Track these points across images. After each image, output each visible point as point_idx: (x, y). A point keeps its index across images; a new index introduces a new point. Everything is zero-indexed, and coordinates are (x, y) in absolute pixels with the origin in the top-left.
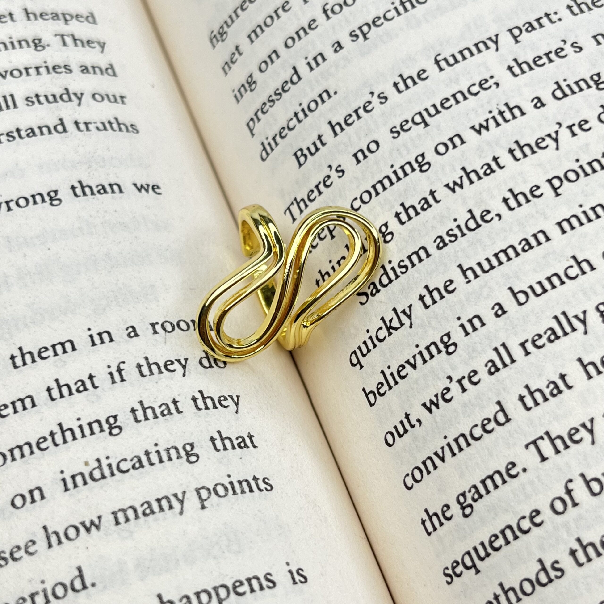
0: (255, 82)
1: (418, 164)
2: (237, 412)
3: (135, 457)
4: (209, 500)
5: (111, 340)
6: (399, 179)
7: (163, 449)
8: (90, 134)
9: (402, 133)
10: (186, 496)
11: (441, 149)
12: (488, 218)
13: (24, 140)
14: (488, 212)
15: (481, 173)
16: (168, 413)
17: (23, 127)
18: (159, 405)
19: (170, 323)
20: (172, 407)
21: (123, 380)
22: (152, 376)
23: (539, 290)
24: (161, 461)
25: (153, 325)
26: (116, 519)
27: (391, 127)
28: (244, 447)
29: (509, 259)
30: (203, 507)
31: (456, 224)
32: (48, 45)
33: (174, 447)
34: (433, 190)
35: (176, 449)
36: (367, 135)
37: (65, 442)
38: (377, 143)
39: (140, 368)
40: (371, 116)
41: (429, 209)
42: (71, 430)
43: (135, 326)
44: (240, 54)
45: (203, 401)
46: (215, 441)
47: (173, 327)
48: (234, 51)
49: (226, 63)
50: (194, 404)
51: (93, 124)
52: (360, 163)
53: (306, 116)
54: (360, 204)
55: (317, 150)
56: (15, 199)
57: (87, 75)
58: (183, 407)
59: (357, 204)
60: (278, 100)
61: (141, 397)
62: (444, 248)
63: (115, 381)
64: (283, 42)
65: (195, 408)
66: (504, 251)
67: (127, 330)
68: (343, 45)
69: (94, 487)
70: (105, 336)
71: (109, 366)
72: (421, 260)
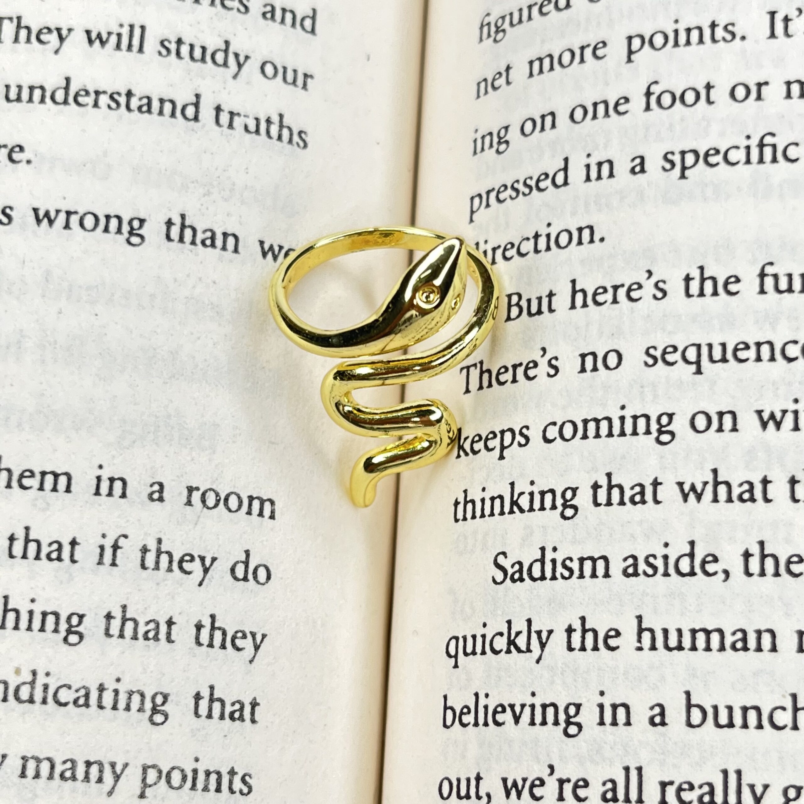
0: (507, 142)
1: (658, 427)
2: (251, 661)
3: (84, 687)
4: (155, 787)
5: (124, 495)
6: (623, 434)
7: (126, 690)
8: (231, 135)
9: (660, 363)
10: (127, 771)
11: (701, 422)
12: (710, 568)
13: (132, 114)
14: (716, 559)
15: (736, 492)
16: (154, 637)
17: (138, 92)
18: (147, 620)
19: (216, 493)
20: (163, 629)
21: (114, 564)
22: (156, 572)
23: (723, 719)
24: (115, 708)
25: (190, 490)
26: (24, 767)
27: (650, 346)
28: (239, 719)
29: (708, 648)
30: (142, 796)
31: (665, 551)
33: (141, 692)
34: (659, 481)
35: (142, 695)
36: (613, 335)
37: (3, 627)
38: (620, 357)
39: (145, 553)
40: (632, 308)
41: (639, 505)
42: (17, 611)
43: (165, 484)
44: (508, 83)
45: (210, 633)
46: (200, 699)
47: (218, 501)
48: (503, 70)
49: (485, 80)
50: (196, 633)
51: (242, 117)
52: (584, 374)
53: (548, 248)
54: (557, 435)
55: (539, 312)
56: (81, 212)
57: (270, 22)
58: (178, 635)
59: (552, 433)
60: (524, 194)
61: (128, 599)
62: (631, 578)
63: (102, 562)
64: (570, 107)
65: (194, 640)
66: (708, 633)
67: (151, 486)
68: (646, 167)
69: (13, 710)
70: (118, 485)
71: (104, 536)
72: (594, 575)
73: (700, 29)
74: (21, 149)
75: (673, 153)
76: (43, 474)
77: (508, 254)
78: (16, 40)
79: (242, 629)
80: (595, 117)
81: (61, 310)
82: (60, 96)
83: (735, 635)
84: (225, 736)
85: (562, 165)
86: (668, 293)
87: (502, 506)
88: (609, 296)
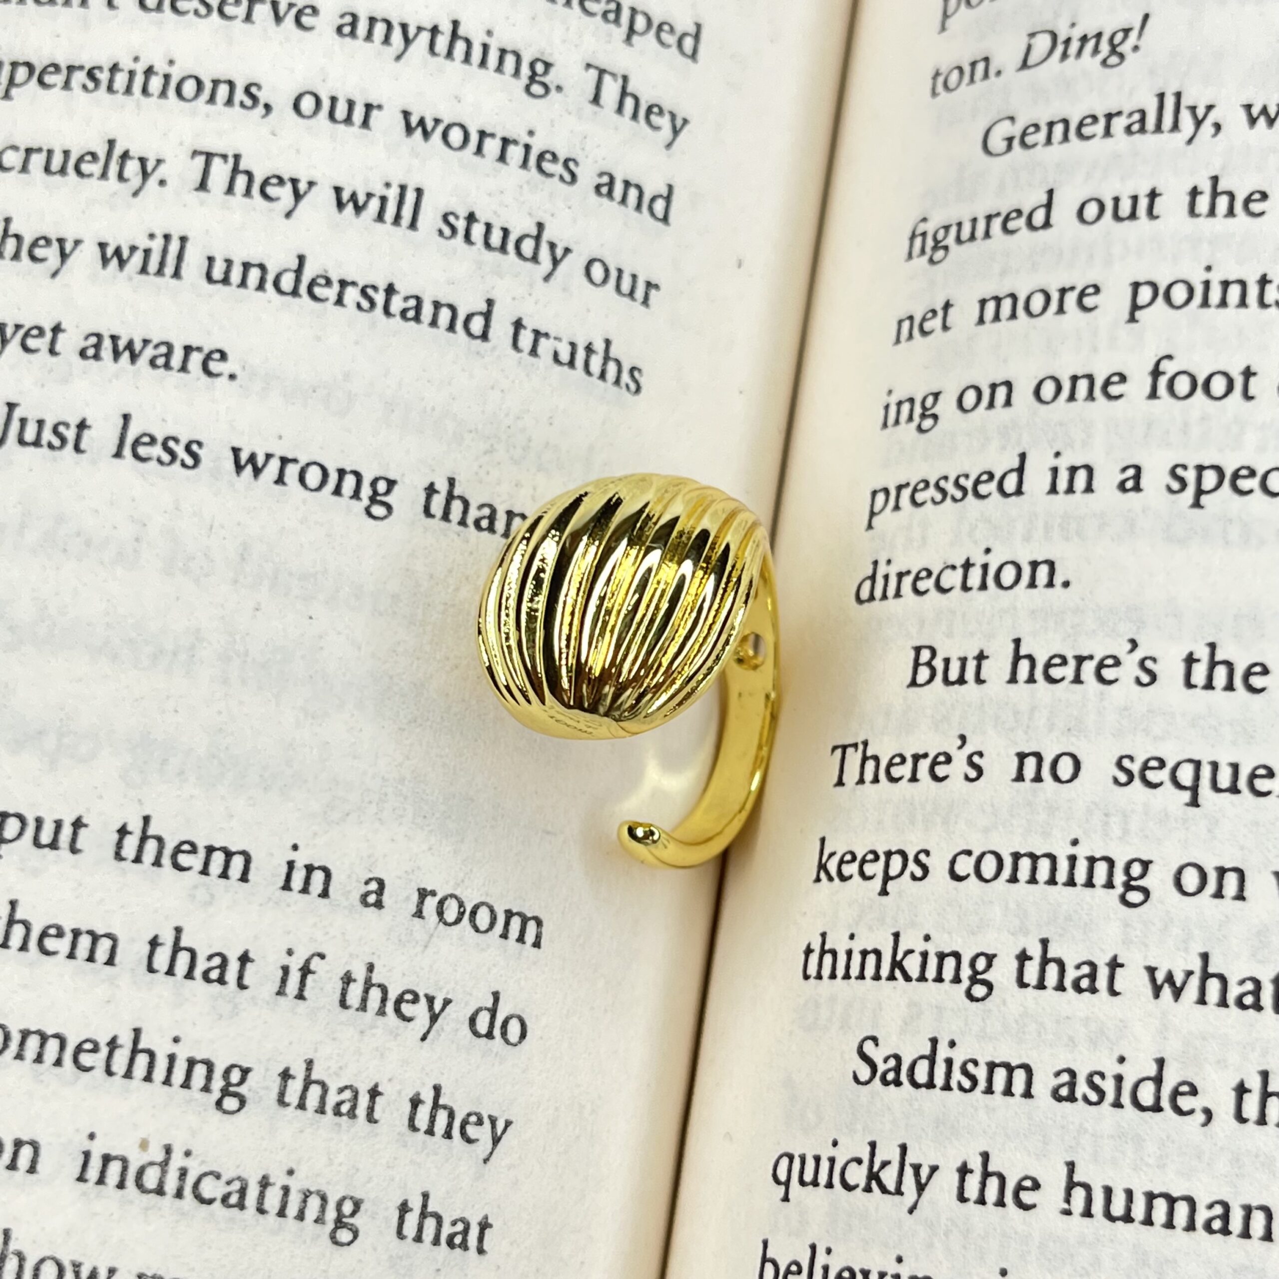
0: (935, 417)
1: (1124, 878)
2: (486, 1161)
3: (239, 1178)
7: (299, 1188)
8: (532, 365)
9: (1137, 782)
11: (1191, 879)
12: (1185, 1103)
13: (392, 321)
14: (1194, 1092)
15: (1234, 992)
16: (349, 1112)
17: (403, 288)
18: (342, 1085)
19: (459, 902)
20: (364, 1101)
21: (300, 996)
22: (361, 1013)
24: (282, 1213)
25: (423, 894)
27: (1124, 754)
28: (460, 1246)
29: (1169, 1224)
31: (1119, 1069)
32: (559, 88)
33: (322, 1193)
34: (1119, 961)
35: (324, 1199)
36: (1069, 730)
37: (128, 1075)
38: (1077, 765)
39: (348, 984)
40: (1102, 694)
41: (1087, 994)
42: (151, 1054)
43: (386, 882)
44: (945, 328)
45: (431, 1112)
46: (407, 1212)
47: (461, 914)
48: (939, 307)
49: (911, 318)
50: (411, 1111)
51: (552, 340)
52: (1021, 784)
53: (983, 586)
54: (971, 870)
55: (961, 681)
56: (303, 462)
57: (605, 200)
58: (384, 1112)
59: (965, 866)
60: (954, 500)
61: (316, 1051)
62: (1064, 1103)
63: (284, 992)
64: (1036, 378)
65: (406, 1122)
66: (1171, 1201)
67: (367, 883)
68: (1143, 483)
69: (131, 1202)
70: (318, 878)
71: (290, 952)
72: (1008, 1091)
73: (1243, 284)
74: (223, 356)
75: (1185, 467)
76: (210, 850)
77: (922, 585)
78: (230, 190)
79: (477, 1111)
80: (1072, 397)
81: (259, 604)
82: (287, 282)
83: (1213, 1209)
84: (438, 1270)
85: (1016, 464)
86: (1158, 677)
87: (878, 967)
88: (1069, 671)
